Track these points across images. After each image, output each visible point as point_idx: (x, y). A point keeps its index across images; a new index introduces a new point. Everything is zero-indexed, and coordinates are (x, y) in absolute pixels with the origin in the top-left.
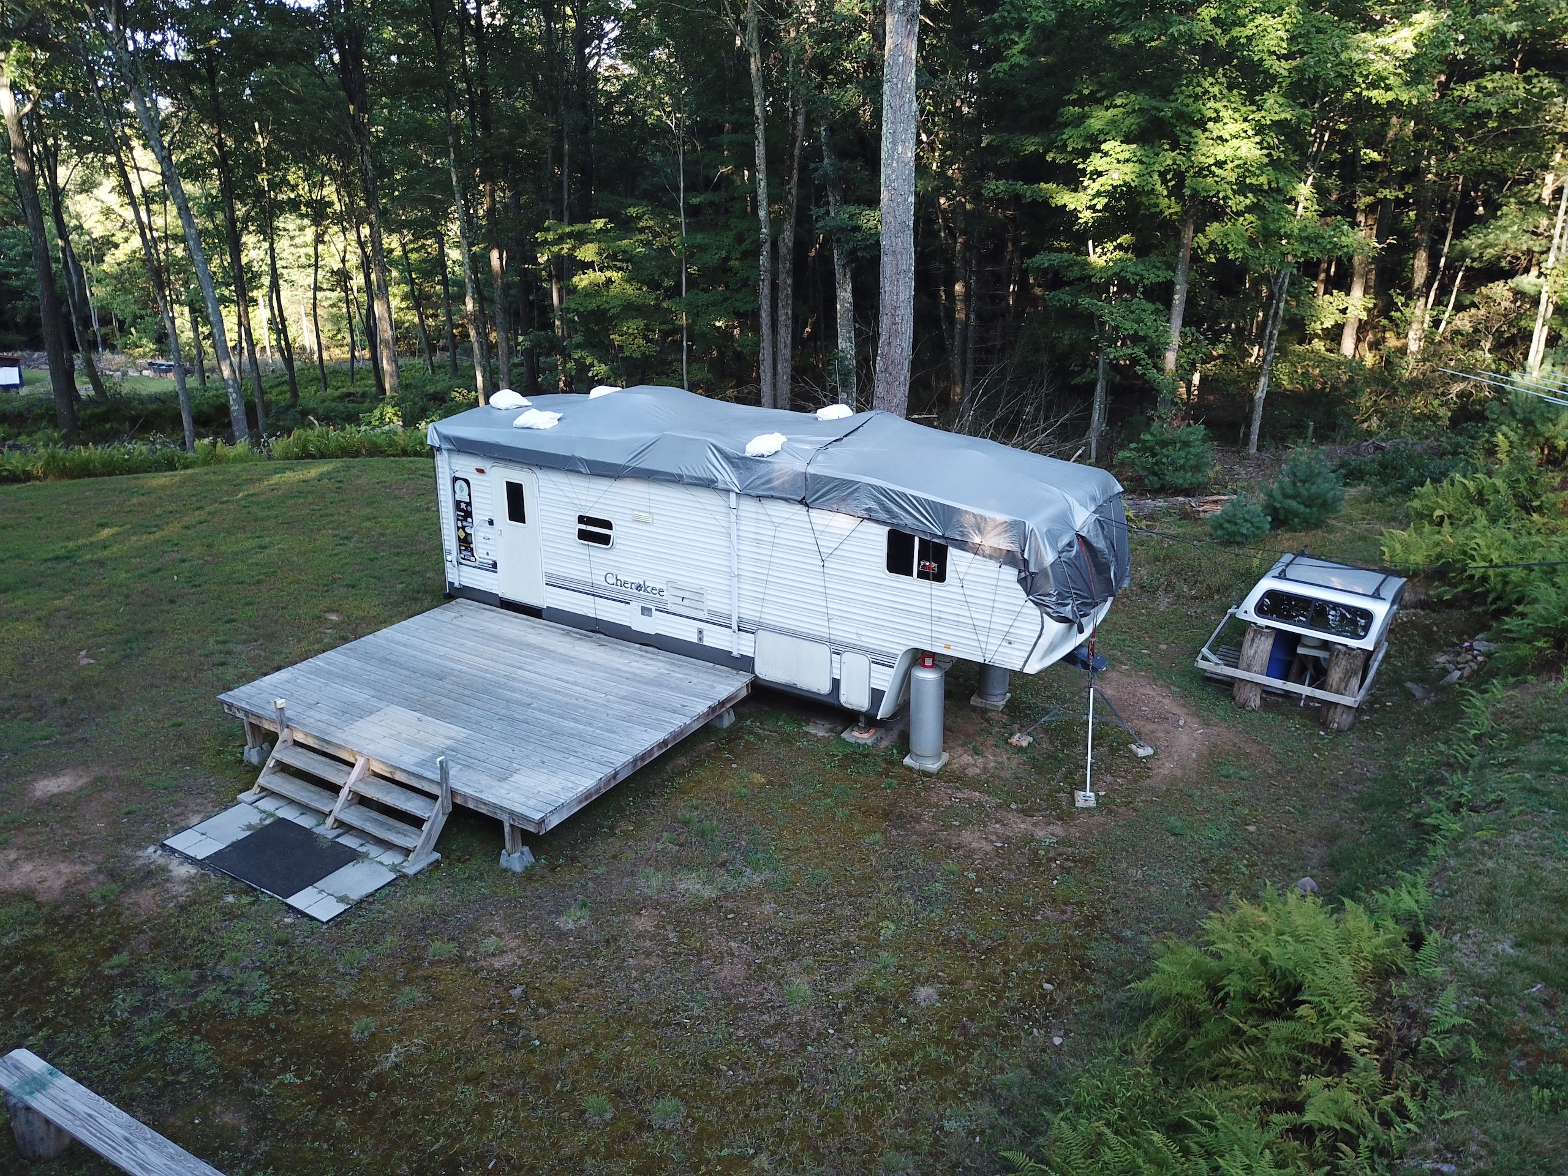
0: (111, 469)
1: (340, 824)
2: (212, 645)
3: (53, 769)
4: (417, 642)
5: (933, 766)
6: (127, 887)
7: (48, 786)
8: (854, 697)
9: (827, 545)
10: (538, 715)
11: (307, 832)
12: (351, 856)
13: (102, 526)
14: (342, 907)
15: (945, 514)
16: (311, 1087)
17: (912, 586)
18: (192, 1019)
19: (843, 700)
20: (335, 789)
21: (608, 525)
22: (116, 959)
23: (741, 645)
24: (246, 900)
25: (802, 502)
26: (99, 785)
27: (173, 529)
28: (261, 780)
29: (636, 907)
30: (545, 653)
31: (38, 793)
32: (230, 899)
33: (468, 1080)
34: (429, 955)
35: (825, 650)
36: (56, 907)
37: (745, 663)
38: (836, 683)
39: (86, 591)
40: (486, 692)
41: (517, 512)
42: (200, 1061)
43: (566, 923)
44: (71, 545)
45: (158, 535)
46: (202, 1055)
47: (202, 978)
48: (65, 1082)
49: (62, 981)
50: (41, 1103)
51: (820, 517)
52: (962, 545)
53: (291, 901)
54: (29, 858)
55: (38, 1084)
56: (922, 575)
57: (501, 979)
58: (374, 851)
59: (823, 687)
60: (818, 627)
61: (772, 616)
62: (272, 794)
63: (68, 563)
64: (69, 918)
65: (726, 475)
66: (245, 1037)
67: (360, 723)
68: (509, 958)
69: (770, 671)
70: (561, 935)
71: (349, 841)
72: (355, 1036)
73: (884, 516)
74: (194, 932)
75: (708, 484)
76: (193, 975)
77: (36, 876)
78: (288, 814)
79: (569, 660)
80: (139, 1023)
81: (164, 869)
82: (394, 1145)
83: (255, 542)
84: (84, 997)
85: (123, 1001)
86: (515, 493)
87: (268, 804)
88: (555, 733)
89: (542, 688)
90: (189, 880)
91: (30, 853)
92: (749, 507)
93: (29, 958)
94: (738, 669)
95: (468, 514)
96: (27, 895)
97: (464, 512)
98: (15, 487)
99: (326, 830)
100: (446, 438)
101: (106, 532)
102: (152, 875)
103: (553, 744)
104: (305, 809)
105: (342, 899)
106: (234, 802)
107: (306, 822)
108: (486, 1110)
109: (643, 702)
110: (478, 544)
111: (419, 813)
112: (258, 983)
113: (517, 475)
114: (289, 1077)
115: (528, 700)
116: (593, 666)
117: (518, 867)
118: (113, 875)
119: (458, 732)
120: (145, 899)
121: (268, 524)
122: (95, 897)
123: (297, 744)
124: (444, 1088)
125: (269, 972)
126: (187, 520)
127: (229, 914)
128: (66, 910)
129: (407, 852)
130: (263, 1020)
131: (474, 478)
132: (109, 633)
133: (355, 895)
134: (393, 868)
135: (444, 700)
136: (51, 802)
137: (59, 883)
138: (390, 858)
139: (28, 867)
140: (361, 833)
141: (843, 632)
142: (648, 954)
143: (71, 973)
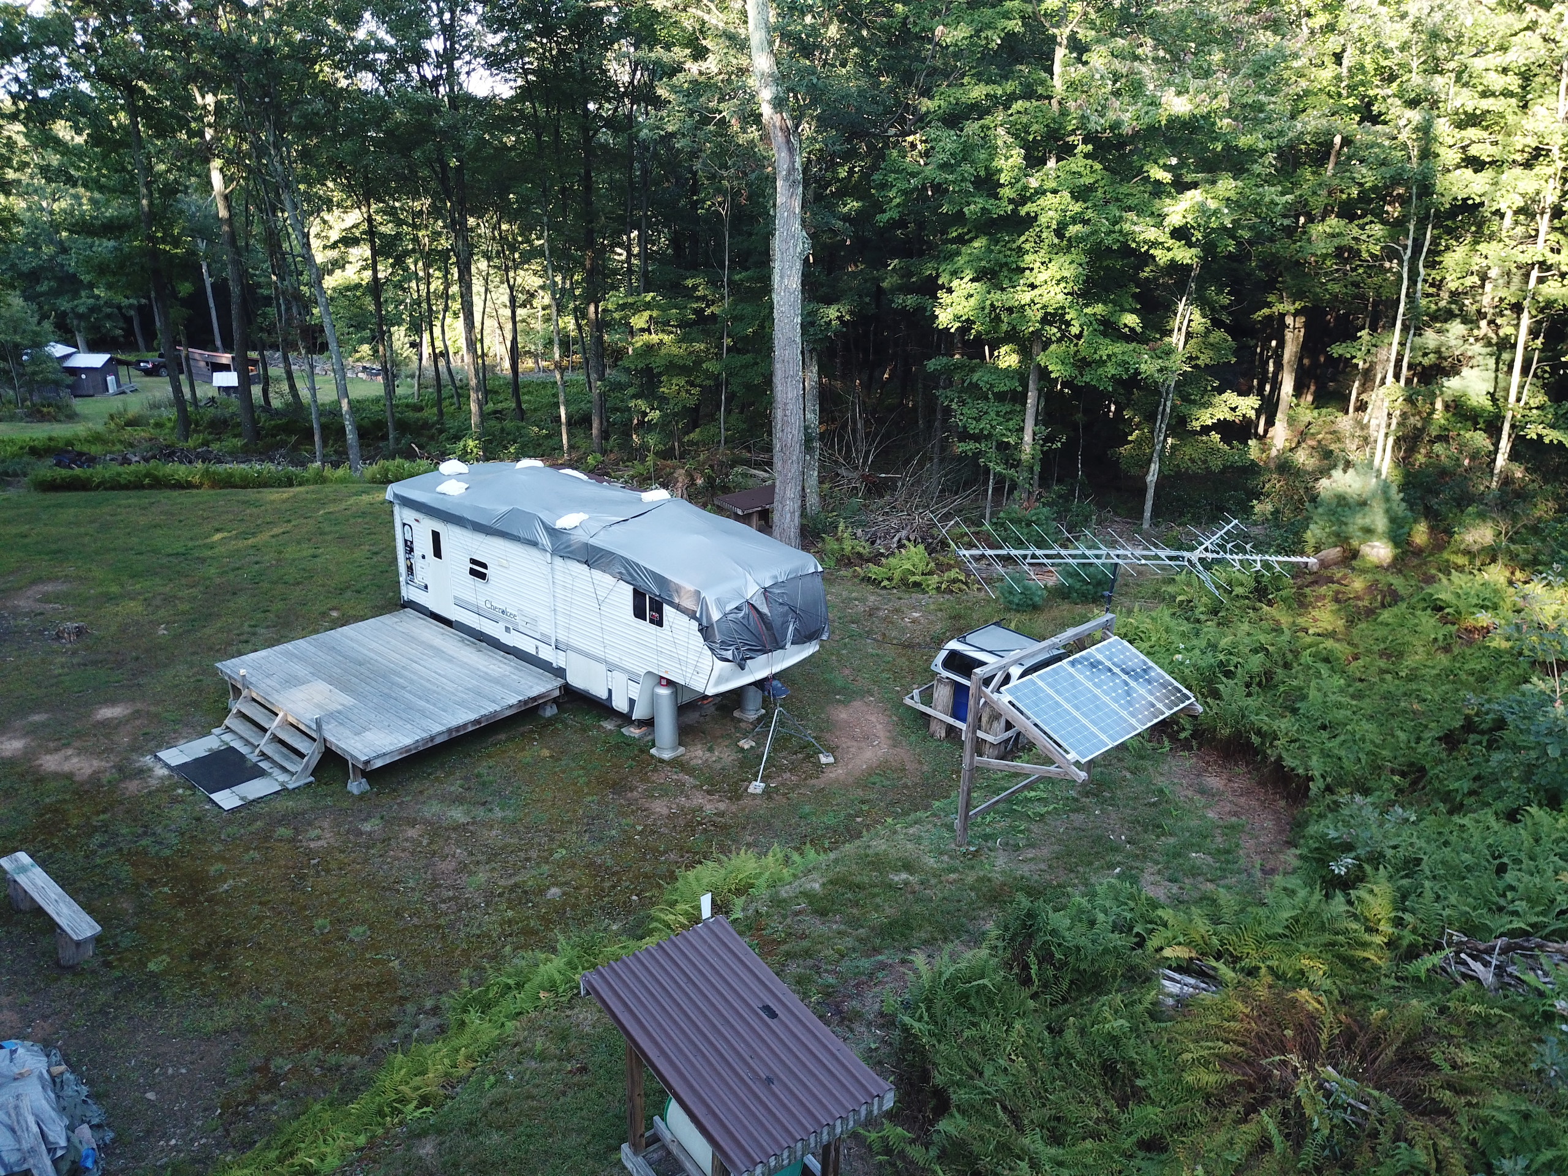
0: (246, 483)
1: (263, 754)
2: (246, 628)
3: (112, 702)
4: (360, 637)
5: (667, 755)
6: (125, 778)
7: (107, 713)
8: (620, 704)
9: (602, 593)
10: (407, 695)
11: (242, 756)
12: (261, 773)
13: (218, 530)
14: (240, 803)
15: (661, 581)
16: (176, 895)
17: (646, 626)
18: (129, 853)
19: (614, 704)
20: (265, 730)
21: (485, 566)
22: (102, 817)
23: (557, 659)
24: (188, 792)
25: (586, 563)
26: (137, 715)
27: (264, 537)
28: (227, 722)
29: (413, 823)
30: (438, 652)
31: (99, 717)
32: (180, 791)
33: (260, 903)
34: (276, 836)
35: (603, 668)
36: (82, 785)
37: (560, 672)
38: (610, 691)
39: (184, 581)
40: (384, 677)
41: (438, 553)
42: (123, 875)
43: (367, 827)
44: (190, 544)
45: (250, 542)
46: (126, 871)
47: (145, 833)
48: (38, 870)
49: (68, 825)
50: (22, 879)
51: (597, 574)
52: (671, 604)
53: (213, 796)
54: (79, 755)
55: (23, 869)
56: (652, 621)
57: (310, 854)
58: (276, 772)
59: (604, 695)
60: (598, 652)
61: (576, 641)
62: (232, 731)
63: (182, 558)
64: (86, 792)
65: (545, 540)
66: (152, 866)
67: (293, 690)
68: (322, 843)
69: (576, 680)
70: (361, 833)
71: (264, 765)
72: (212, 873)
73: (629, 579)
74: (149, 808)
75: (534, 544)
76: (140, 831)
77: (78, 766)
78: (237, 745)
79: (451, 659)
80: (100, 852)
81: (150, 770)
82: (204, 929)
83: (311, 552)
84: (78, 835)
85: (98, 838)
86: (436, 536)
87: (227, 737)
88: (410, 707)
89: (421, 677)
90: (162, 778)
91: (80, 752)
92: (558, 561)
93: (56, 811)
94: (557, 676)
95: (412, 550)
96: (69, 776)
97: (409, 548)
98: (176, 493)
99: (254, 757)
100: (396, 496)
101: (218, 536)
102: (143, 773)
103: (404, 715)
104: (247, 743)
105: (242, 799)
106: (210, 733)
107: (244, 750)
108: (260, 919)
109: (479, 694)
110: (417, 568)
111: (303, 750)
112: (173, 839)
113: (439, 526)
114: (166, 889)
115: (406, 684)
116: (464, 665)
117: (356, 791)
118: (120, 769)
119: (347, 700)
120: (132, 787)
121: (329, 538)
122: (104, 781)
123: (254, 700)
124: (246, 905)
125: (182, 834)
126: (276, 531)
127: (175, 800)
128: (86, 787)
129: (293, 774)
130: (166, 859)
131: (414, 524)
132: (184, 613)
133: (251, 797)
134: (282, 784)
135: (354, 679)
136: (105, 724)
137: (89, 771)
138: (283, 778)
139: (75, 760)
140: (274, 762)
141: (613, 657)
142: (404, 850)
143: (75, 822)
